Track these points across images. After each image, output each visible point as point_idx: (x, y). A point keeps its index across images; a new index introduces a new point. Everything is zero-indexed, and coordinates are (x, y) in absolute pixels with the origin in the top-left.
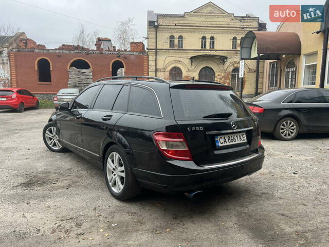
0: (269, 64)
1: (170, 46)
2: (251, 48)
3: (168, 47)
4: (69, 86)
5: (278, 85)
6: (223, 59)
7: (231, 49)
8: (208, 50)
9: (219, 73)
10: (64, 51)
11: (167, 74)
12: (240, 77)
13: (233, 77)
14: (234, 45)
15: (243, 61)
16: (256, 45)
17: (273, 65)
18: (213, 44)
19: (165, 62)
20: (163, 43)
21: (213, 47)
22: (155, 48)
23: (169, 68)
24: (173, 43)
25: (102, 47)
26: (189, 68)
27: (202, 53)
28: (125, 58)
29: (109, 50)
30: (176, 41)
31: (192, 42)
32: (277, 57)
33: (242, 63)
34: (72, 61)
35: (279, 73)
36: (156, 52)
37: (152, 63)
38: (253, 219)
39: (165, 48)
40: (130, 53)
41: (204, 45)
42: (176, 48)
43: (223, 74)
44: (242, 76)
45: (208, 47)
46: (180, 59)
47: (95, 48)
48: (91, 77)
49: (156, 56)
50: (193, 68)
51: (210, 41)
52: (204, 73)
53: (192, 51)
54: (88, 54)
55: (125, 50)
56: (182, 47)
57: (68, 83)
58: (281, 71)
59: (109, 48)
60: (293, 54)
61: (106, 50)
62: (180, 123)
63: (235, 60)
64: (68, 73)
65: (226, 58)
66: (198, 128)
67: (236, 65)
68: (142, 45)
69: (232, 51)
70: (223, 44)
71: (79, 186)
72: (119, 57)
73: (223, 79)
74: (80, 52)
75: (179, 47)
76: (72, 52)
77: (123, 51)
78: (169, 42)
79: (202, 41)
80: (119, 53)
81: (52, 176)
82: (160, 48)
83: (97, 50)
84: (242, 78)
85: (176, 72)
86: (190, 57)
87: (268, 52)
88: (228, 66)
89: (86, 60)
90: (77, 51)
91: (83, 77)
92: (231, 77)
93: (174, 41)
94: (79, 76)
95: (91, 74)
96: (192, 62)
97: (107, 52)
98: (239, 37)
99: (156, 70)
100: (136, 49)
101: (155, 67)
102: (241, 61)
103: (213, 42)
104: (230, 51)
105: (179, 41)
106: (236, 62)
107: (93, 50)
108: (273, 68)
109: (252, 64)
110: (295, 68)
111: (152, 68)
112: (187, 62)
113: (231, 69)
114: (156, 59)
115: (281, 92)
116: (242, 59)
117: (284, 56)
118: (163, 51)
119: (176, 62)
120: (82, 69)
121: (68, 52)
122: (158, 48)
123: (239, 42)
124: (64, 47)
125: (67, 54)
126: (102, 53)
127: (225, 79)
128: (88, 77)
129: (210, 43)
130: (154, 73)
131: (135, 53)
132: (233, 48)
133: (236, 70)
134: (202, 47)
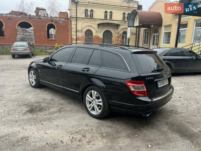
0: (143, 30)
1: (85, 16)
2: (134, 20)
3: (84, 16)
4: (17, 39)
5: (149, 43)
6: (117, 26)
7: (122, 20)
8: (108, 20)
9: (115, 35)
10: (13, 15)
11: (84, 34)
12: (128, 37)
13: (123, 37)
14: (124, 18)
15: (130, 28)
16: (138, 18)
17: (146, 31)
18: (112, 16)
19: (83, 26)
20: (81, 14)
21: (112, 18)
22: (75, 16)
23: (85, 30)
24: (87, 14)
25: (40, 14)
26: (97, 30)
27: (105, 22)
28: (56, 22)
29: (44, 17)
30: (89, 13)
31: (99, 14)
32: (149, 26)
33: (129, 29)
34: (19, 22)
35: (149, 36)
36: (76, 19)
37: (73, 26)
38: (175, 126)
39: (82, 17)
40: (59, 19)
41: (106, 16)
42: (89, 17)
43: (117, 35)
44: (129, 37)
45: (108, 18)
46: (91, 25)
47: (35, 14)
48: (33, 34)
49: (76, 22)
50: (99, 30)
51: (110, 14)
52: (105, 34)
53: (99, 20)
54: (30, 18)
55: (56, 17)
56: (92, 17)
57: (17, 37)
58: (150, 34)
59: (44, 15)
60: (157, 25)
61: (43, 17)
62: (142, 75)
63: (124, 27)
64: (16, 31)
65: (119, 25)
66: (151, 78)
67: (124, 30)
68: (67, 14)
69: (123, 21)
70: (118, 16)
71: (66, 110)
72: (52, 21)
73: (117, 38)
74: (24, 16)
75: (91, 17)
76: (19, 16)
77: (54, 18)
78: (84, 14)
79: (105, 14)
80: (52, 19)
81: (43, 105)
82: (79, 17)
83: (36, 16)
84: (129, 38)
85: (89, 33)
86: (98, 24)
87: (145, 24)
88: (120, 30)
89: (29, 23)
90: (23, 16)
91: (28, 34)
92: (121, 37)
93: (87, 13)
94: (25, 33)
95: (33, 32)
96: (99, 27)
97: (44, 18)
98: (127, 13)
99: (77, 31)
100: (63, 16)
101: (75, 29)
102: (128, 28)
103: (112, 15)
104: (121, 21)
105: (91, 13)
106: (125, 28)
107: (34, 16)
108: (146, 32)
109: (134, 30)
110: (158, 33)
111: (74, 30)
112: (96, 26)
113: (122, 32)
114: (76, 24)
115: (162, 50)
116: (129, 27)
117: (152, 26)
118: (81, 19)
119: (89, 26)
120: (26, 28)
121: (16, 16)
122: (77, 17)
123: (126, 16)
124: (13, 13)
125: (15, 17)
126: (41, 18)
127: (118, 39)
128: (31, 34)
129: (110, 16)
130: (75, 33)
131: (62, 19)
132: (123, 19)
133: (125, 33)
134: (105, 18)
